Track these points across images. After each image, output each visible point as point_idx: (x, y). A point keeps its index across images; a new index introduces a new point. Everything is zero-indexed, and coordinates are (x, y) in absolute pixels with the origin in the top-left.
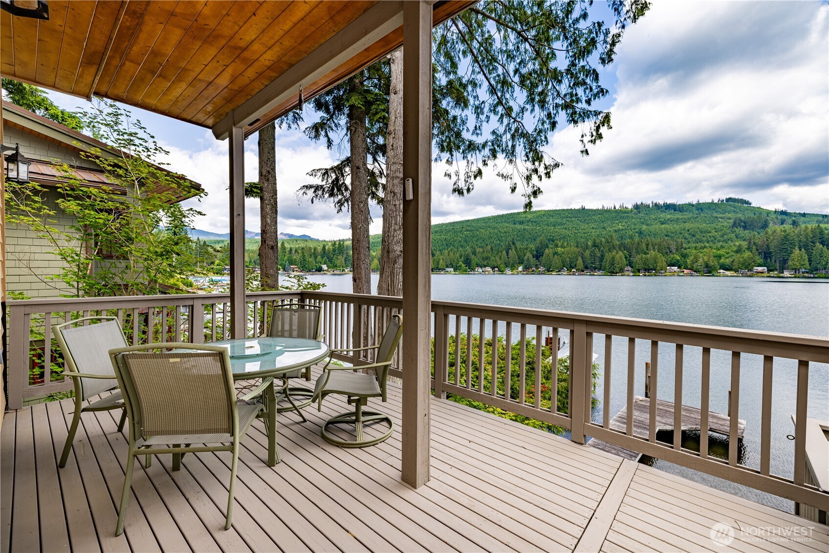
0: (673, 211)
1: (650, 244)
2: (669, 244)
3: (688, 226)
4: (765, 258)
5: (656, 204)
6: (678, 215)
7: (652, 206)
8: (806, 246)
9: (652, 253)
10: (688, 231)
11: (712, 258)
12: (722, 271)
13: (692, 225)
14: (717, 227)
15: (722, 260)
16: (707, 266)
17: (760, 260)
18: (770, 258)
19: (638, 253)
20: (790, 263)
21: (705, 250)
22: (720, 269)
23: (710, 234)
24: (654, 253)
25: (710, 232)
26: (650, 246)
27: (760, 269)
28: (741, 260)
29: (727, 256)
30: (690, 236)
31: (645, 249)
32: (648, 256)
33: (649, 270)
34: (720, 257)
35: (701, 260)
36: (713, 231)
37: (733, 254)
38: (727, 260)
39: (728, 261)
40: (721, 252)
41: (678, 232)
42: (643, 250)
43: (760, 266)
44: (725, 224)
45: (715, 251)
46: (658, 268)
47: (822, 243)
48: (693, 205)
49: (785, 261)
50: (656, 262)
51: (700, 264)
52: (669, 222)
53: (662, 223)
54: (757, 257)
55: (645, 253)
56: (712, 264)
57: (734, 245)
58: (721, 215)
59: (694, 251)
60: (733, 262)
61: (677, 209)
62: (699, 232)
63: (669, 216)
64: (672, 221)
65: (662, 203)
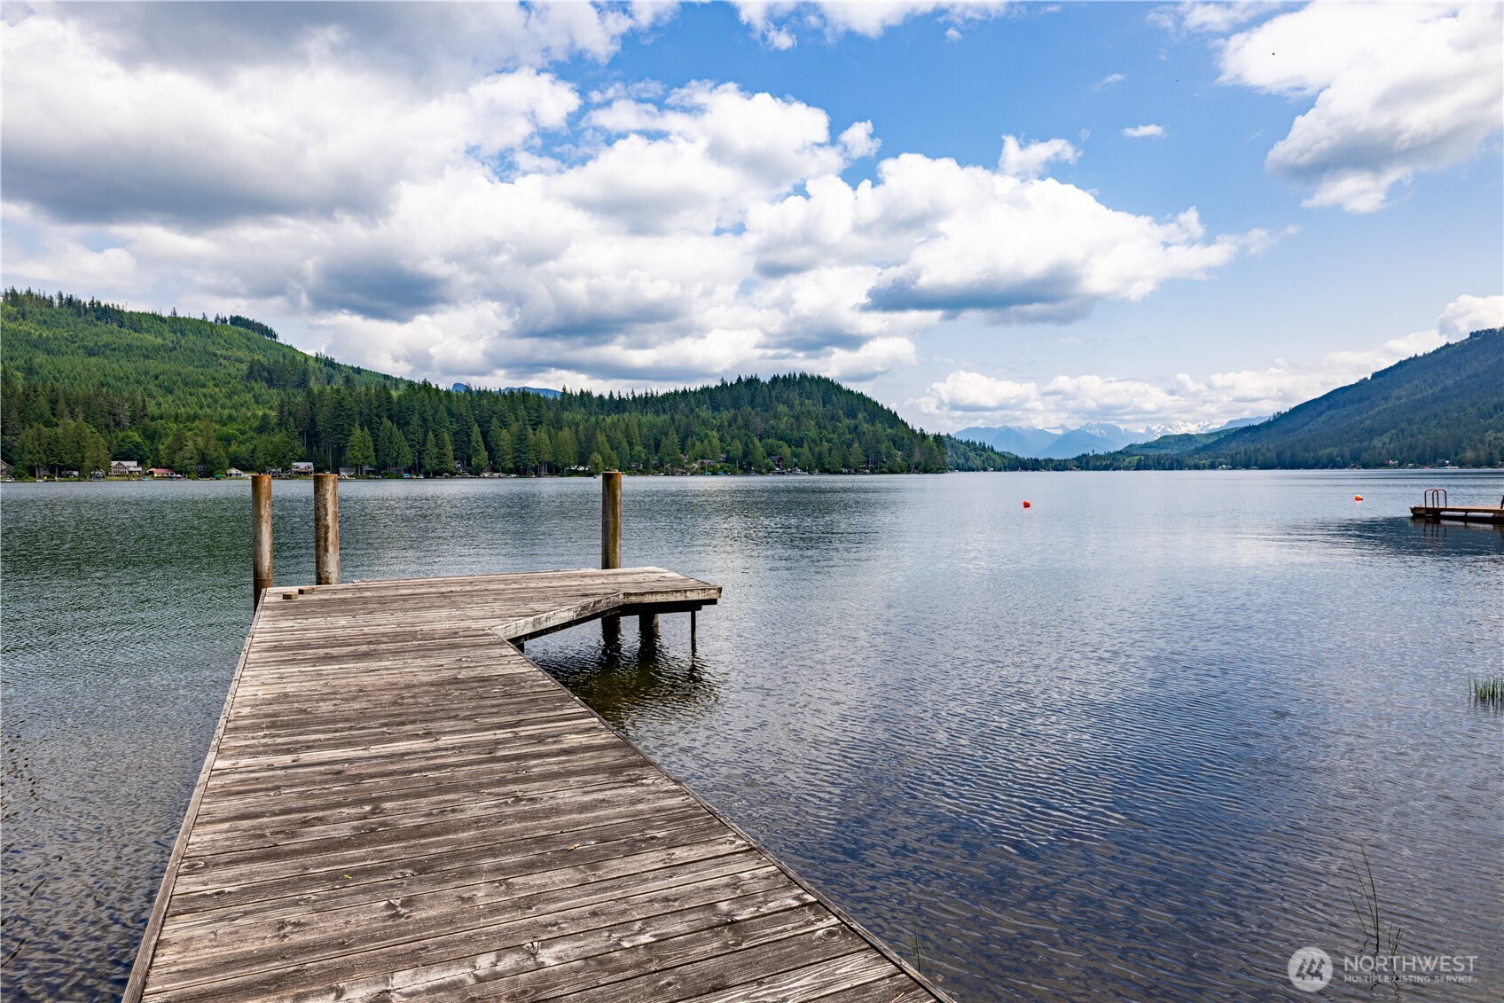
0: (115, 326)
1: (62, 401)
2: (111, 404)
3: (154, 366)
4: (309, 445)
5: (70, 300)
6: (129, 336)
7: (61, 305)
8: (369, 423)
9: (68, 425)
10: (156, 377)
11: (213, 442)
12: (234, 471)
13: (166, 367)
14: (217, 375)
15: (233, 448)
16: (204, 459)
17: (301, 450)
18: (317, 443)
19: (25, 421)
20: (349, 453)
21: (197, 423)
22: (230, 467)
23: (204, 390)
24: (73, 424)
25: (204, 386)
26: (61, 405)
27: (302, 465)
28: (270, 447)
29: (242, 438)
30: (161, 392)
31: (48, 413)
32: (60, 430)
33: (61, 469)
34: (227, 440)
35: (190, 444)
36: (210, 384)
37: (252, 434)
38: (243, 448)
39: (243, 450)
40: (230, 429)
41: (132, 379)
42: (42, 416)
43: (301, 460)
44: (232, 371)
45: (217, 427)
46: (88, 463)
47: (390, 417)
48: (161, 319)
49: (340, 451)
50: (80, 449)
51: (188, 455)
52: (108, 352)
53: (91, 353)
54: (296, 443)
55: (48, 424)
56: (215, 455)
57: (254, 416)
58: (224, 352)
59: (174, 426)
60: (253, 451)
61: (127, 323)
62: (180, 383)
63: (106, 338)
64: (114, 350)
65: (86, 300)
